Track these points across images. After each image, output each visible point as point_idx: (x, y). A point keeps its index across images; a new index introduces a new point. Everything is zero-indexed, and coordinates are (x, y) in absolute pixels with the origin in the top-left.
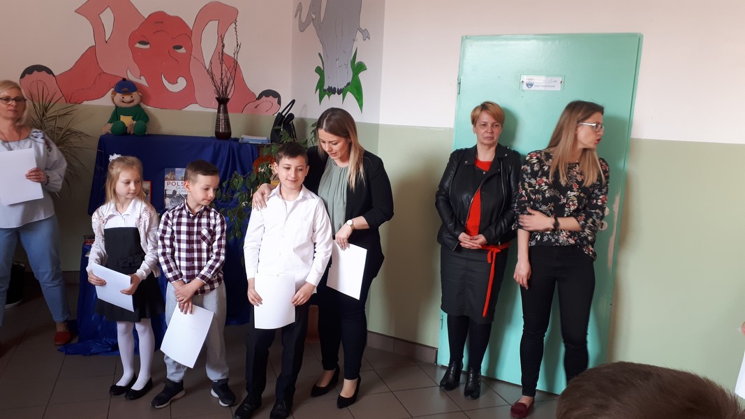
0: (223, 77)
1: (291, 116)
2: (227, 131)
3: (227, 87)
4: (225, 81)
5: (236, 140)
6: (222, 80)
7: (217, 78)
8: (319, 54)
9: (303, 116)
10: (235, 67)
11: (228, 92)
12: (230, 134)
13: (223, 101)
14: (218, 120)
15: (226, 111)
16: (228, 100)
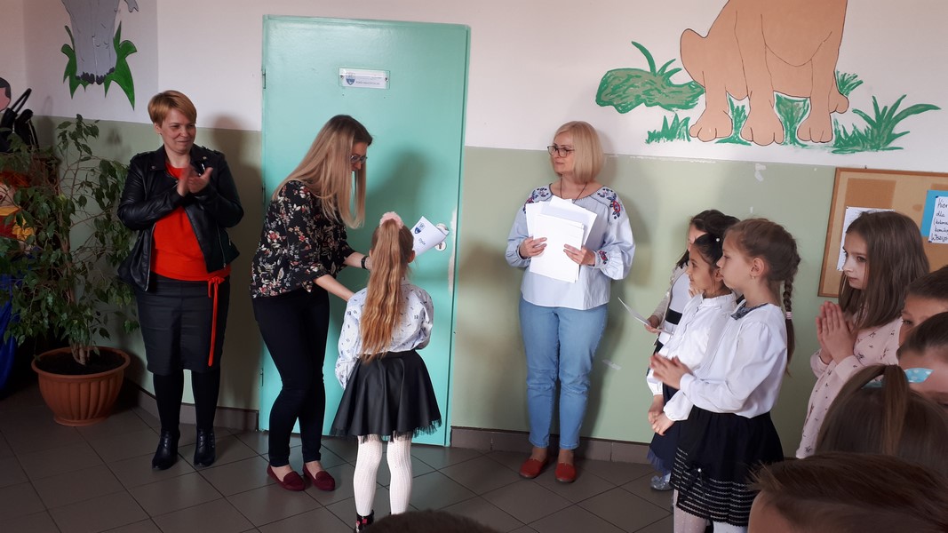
1: (28, 113)
8: (66, 27)
9: (46, 114)
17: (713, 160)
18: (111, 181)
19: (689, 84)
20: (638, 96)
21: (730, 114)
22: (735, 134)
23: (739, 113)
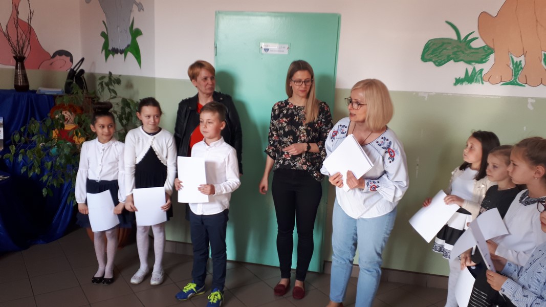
0: (19, 39)
1: (82, 71)
2: (25, 84)
3: (22, 48)
4: (21, 42)
5: (34, 92)
6: (18, 42)
7: (14, 39)
8: (104, 22)
9: (92, 71)
10: (29, 30)
11: (24, 52)
12: (28, 86)
13: (20, 59)
14: (16, 75)
15: (23, 68)
16: (24, 58)
17: (499, 96)
18: (127, 110)
19: (484, 47)
20: (449, 56)
21: (511, 66)
22: (515, 79)
23: (517, 66)
